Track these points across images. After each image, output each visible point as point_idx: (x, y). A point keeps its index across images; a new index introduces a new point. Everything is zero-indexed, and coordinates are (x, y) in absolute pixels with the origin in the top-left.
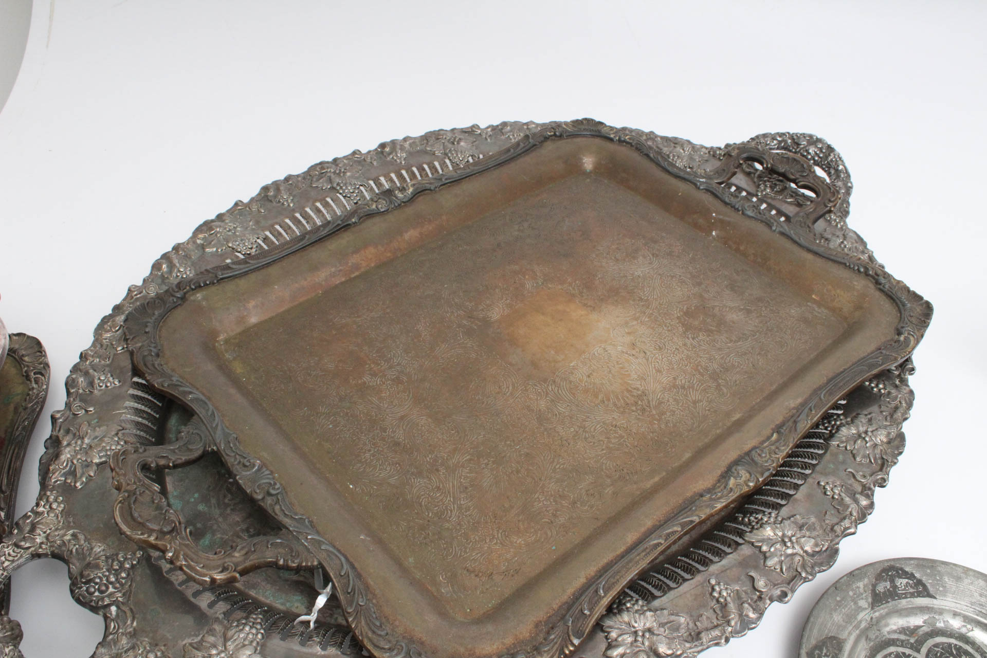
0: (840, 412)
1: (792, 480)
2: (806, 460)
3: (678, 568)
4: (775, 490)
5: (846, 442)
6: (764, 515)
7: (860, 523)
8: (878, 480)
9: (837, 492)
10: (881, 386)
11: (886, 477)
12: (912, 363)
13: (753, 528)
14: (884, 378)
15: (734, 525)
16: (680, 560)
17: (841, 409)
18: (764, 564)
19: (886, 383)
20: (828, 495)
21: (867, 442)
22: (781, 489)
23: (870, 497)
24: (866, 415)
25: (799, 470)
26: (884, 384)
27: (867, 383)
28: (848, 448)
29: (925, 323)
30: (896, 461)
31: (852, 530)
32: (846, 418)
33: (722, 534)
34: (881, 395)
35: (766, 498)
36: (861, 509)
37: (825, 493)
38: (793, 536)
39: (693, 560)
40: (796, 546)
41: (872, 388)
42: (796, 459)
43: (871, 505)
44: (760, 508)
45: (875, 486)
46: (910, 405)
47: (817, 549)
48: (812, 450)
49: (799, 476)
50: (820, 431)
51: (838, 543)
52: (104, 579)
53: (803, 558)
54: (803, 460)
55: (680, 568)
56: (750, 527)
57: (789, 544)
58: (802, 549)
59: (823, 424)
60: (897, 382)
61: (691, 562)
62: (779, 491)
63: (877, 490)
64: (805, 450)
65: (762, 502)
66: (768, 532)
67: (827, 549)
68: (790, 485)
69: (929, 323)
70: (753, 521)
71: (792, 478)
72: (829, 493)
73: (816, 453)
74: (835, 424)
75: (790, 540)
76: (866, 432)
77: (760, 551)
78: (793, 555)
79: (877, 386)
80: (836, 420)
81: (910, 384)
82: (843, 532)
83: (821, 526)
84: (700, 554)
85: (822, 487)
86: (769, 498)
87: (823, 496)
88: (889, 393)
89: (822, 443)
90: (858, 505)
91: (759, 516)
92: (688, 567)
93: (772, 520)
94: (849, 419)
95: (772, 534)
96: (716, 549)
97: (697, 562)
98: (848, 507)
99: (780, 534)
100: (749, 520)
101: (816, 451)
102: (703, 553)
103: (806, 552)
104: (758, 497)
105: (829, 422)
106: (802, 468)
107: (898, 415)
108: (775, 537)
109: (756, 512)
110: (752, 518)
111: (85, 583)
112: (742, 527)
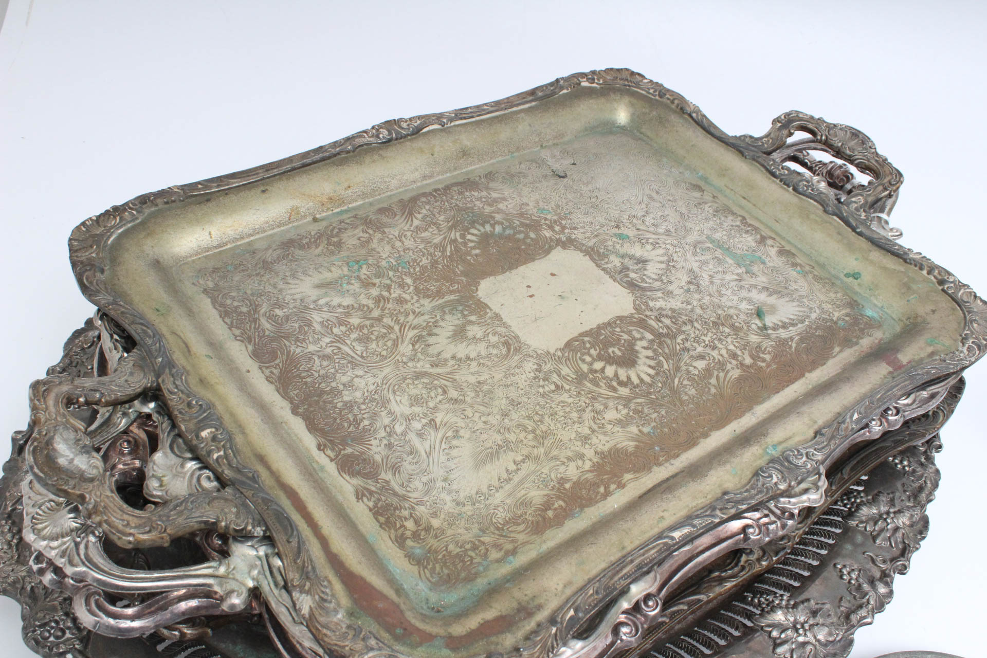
0: (861, 488)
1: (806, 560)
2: (822, 539)
3: (681, 648)
4: (788, 570)
5: (867, 522)
6: (776, 597)
7: (877, 613)
8: (898, 566)
9: (854, 576)
10: (905, 463)
11: (906, 564)
12: (939, 439)
13: (763, 610)
14: (909, 454)
15: (742, 605)
16: (683, 640)
17: (861, 486)
18: (773, 652)
19: (911, 459)
20: (844, 579)
21: (888, 524)
22: (794, 569)
23: (888, 584)
24: (888, 494)
25: (814, 549)
26: (909, 461)
27: (891, 459)
28: (868, 529)
29: (956, 397)
30: (918, 546)
31: (869, 620)
32: (867, 495)
33: (730, 614)
34: (905, 473)
35: (777, 577)
36: (879, 597)
37: (841, 577)
38: (806, 622)
39: (698, 641)
40: (808, 633)
41: (896, 464)
42: (812, 537)
43: (890, 594)
44: (771, 588)
45: (894, 573)
46: (936, 486)
47: (831, 639)
48: (829, 528)
49: (813, 556)
50: (838, 507)
51: (853, 634)
52: (61, 623)
53: (816, 648)
54: (819, 538)
55: (684, 649)
56: (760, 609)
57: (801, 631)
58: (815, 637)
59: (842, 501)
60: (923, 460)
61: (695, 643)
62: (792, 571)
63: (897, 577)
64: (822, 527)
65: (774, 582)
66: (779, 616)
67: (841, 639)
68: (804, 566)
69: (960, 398)
70: (764, 603)
71: (806, 557)
72: (845, 577)
73: (833, 532)
74: (855, 502)
75: (803, 627)
76: (888, 513)
77: (770, 636)
78: (804, 644)
79: (901, 462)
80: (856, 497)
81: (936, 462)
82: (859, 622)
83: (836, 613)
84: (705, 635)
85: (838, 570)
86: (781, 578)
87: (838, 579)
88: (914, 471)
89: (840, 522)
90: (876, 593)
91: (771, 598)
92: (691, 649)
93: (784, 603)
94: (870, 497)
95: (783, 619)
96: (722, 631)
97: (701, 644)
98: (866, 594)
99: (792, 619)
100: (759, 601)
101: (833, 530)
102: (708, 634)
103: (818, 641)
104: (769, 576)
105: (849, 499)
106: (818, 548)
107: (923, 496)
108: (786, 622)
109: (766, 593)
110: (762, 600)
111: (40, 627)
112: (751, 608)
